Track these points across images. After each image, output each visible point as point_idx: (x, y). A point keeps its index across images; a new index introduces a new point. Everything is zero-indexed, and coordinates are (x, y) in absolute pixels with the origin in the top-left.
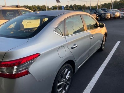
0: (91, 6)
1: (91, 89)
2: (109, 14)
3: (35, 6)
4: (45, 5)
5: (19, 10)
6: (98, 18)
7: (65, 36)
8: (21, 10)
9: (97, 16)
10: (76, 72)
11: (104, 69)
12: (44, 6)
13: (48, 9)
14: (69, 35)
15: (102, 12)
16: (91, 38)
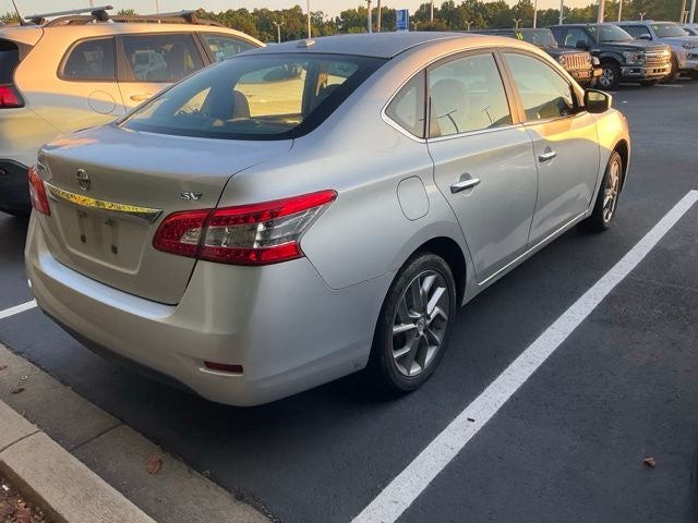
0: (566, 10)
1: (534, 368)
2: (666, 53)
3: (243, 12)
4: (297, 8)
5: (195, 33)
6: (598, 72)
7: (424, 138)
8: (205, 33)
9: (597, 62)
10: (466, 300)
11: (598, 302)
12: (295, 13)
13: (316, 31)
14: (440, 136)
15: (627, 39)
16: (542, 160)
